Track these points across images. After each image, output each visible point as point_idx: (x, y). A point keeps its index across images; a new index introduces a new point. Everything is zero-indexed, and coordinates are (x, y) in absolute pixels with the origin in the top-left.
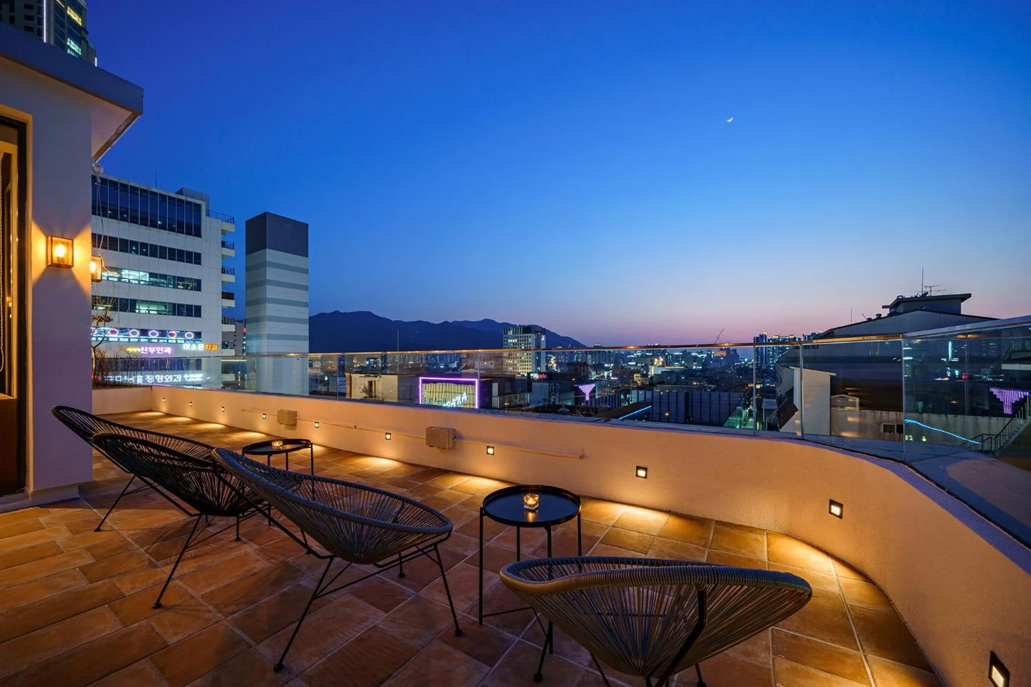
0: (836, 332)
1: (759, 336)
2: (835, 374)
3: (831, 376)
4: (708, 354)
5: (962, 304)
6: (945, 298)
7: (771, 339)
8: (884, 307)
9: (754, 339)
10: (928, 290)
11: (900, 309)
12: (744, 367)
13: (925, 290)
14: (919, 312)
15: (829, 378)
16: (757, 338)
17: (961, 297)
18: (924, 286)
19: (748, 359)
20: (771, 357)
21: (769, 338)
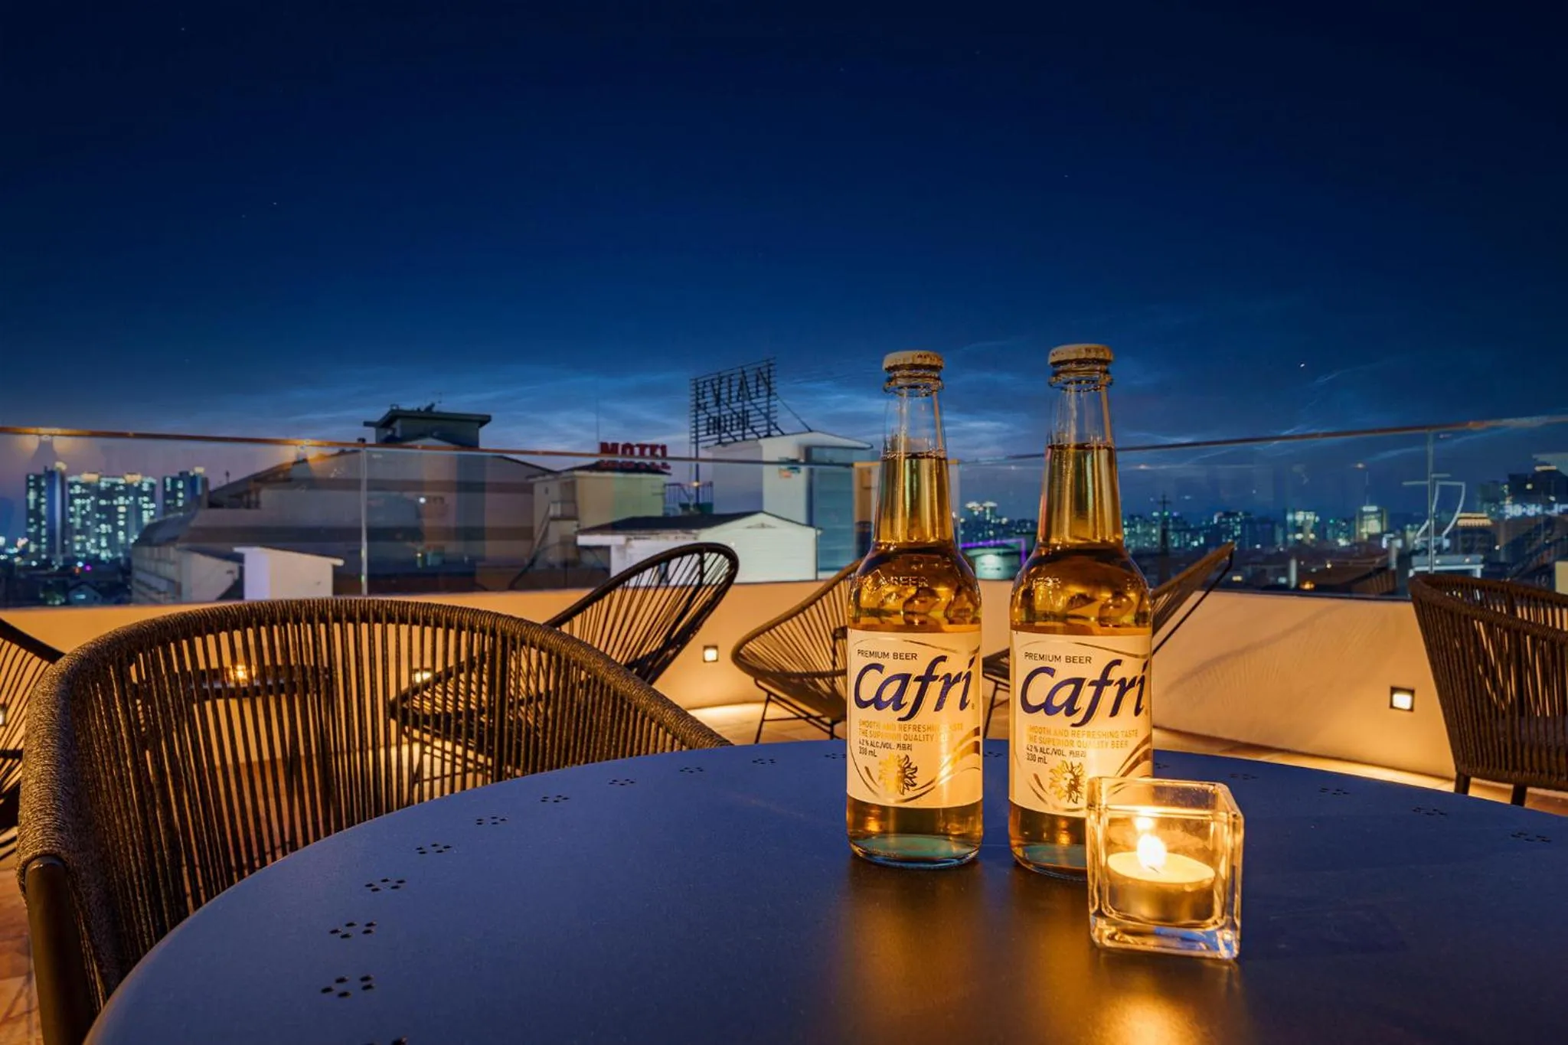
0: (295, 472)
2: (341, 562)
3: (335, 568)
5: (482, 430)
6: (460, 417)
7: (77, 484)
8: (367, 424)
11: (398, 429)
14: (431, 441)
15: (329, 570)
16: (38, 478)
17: (478, 419)
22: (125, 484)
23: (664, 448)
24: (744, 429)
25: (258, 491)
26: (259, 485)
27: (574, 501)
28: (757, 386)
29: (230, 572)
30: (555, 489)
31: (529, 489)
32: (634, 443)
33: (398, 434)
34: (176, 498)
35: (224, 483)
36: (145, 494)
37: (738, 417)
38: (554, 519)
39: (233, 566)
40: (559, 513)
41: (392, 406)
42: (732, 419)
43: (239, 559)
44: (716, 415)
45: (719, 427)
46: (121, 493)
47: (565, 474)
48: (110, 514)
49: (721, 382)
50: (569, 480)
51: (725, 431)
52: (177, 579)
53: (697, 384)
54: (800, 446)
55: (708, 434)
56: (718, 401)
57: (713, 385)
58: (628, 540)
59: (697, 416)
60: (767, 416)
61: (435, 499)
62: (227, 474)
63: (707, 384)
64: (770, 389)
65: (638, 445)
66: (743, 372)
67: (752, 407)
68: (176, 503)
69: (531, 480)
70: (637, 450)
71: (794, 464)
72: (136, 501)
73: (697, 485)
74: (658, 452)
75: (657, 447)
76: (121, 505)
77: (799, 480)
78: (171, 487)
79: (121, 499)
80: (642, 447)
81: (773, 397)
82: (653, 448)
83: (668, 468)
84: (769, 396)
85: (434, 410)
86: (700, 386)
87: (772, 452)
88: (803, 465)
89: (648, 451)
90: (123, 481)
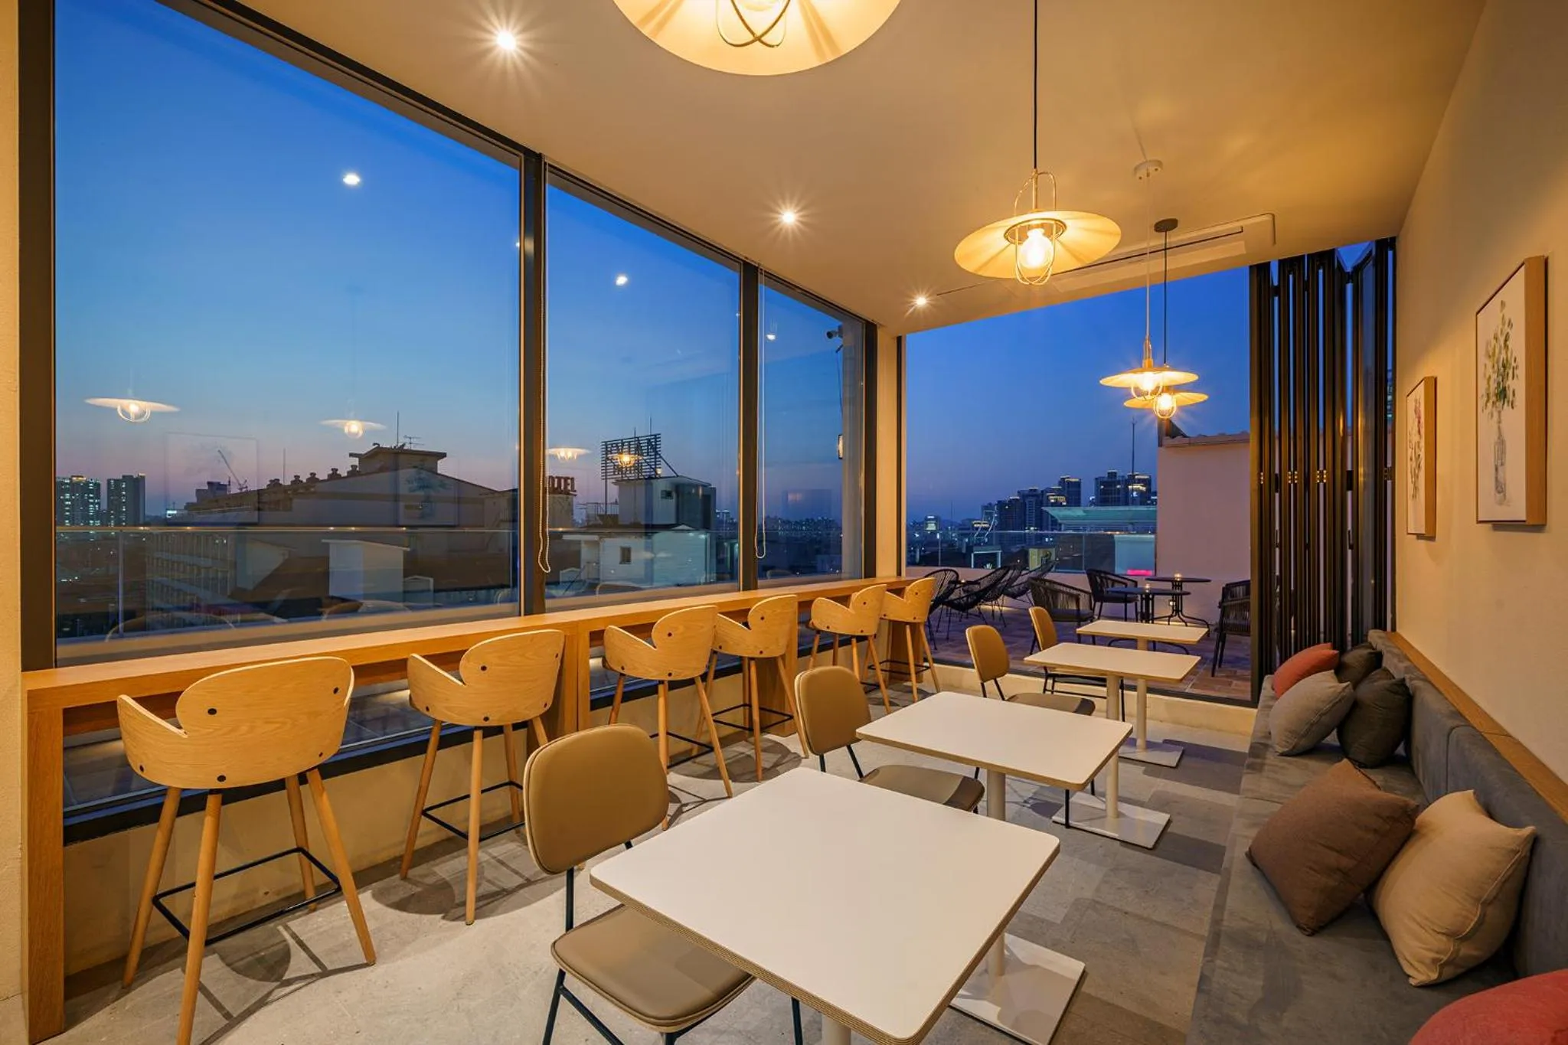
2: (408, 549)
3: (405, 552)
5: (439, 462)
6: (424, 453)
8: (356, 456)
10: (406, 441)
13: (402, 441)
15: (402, 553)
17: (438, 455)
18: (402, 435)
22: (71, 483)
23: (572, 479)
24: (637, 473)
28: (648, 449)
32: (554, 476)
34: (120, 496)
36: (91, 491)
37: (636, 466)
41: (376, 445)
42: (632, 467)
45: (621, 471)
46: (68, 491)
49: (622, 445)
51: (626, 473)
53: (606, 445)
54: (672, 483)
55: (616, 475)
57: (616, 447)
58: (601, 538)
59: (606, 463)
63: (614, 445)
64: (656, 453)
65: (557, 477)
68: (119, 499)
69: (483, 497)
70: (556, 480)
71: (668, 494)
72: (83, 497)
73: (606, 504)
74: (569, 481)
75: (568, 478)
76: (67, 500)
77: (672, 502)
78: (114, 487)
79: (68, 496)
80: (559, 479)
81: (658, 456)
82: (566, 479)
83: (575, 491)
84: (655, 455)
85: (405, 448)
86: (610, 446)
87: (660, 486)
88: (674, 495)
89: (563, 481)
90: (68, 481)
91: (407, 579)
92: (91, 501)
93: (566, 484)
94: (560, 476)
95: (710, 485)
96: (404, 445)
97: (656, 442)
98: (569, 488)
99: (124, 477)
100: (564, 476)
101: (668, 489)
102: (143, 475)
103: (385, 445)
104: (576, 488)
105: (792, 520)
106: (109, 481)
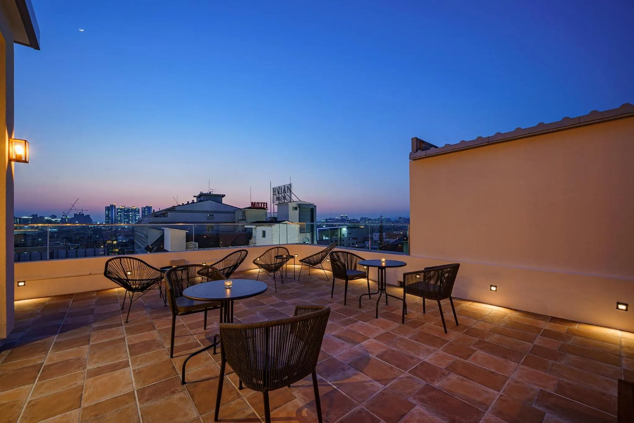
0: (177, 209)
1: (110, 206)
2: (188, 231)
3: (186, 232)
4: (62, 218)
5: (223, 198)
6: (217, 195)
7: (119, 209)
8: (194, 196)
9: (106, 208)
10: (211, 191)
11: (202, 198)
12: (98, 228)
13: (210, 190)
14: (210, 201)
15: (185, 233)
16: (108, 207)
17: (222, 196)
18: (210, 188)
19: (100, 221)
20: (119, 221)
21: (117, 208)
22: (132, 209)
23: (266, 203)
24: (284, 200)
25: (167, 213)
26: (167, 212)
27: (245, 216)
28: (288, 190)
29: (161, 233)
30: (240, 213)
31: (234, 213)
32: (259, 202)
33: (202, 199)
34: (145, 213)
35: (159, 210)
36: (137, 212)
37: (283, 197)
38: (240, 220)
39: (161, 232)
40: (241, 219)
41: (201, 192)
42: (282, 198)
43: (163, 230)
44: (278, 196)
45: (279, 199)
46: (131, 212)
47: (243, 209)
48: (128, 217)
49: (279, 189)
50: (244, 211)
51: (280, 200)
52: (147, 234)
54: (297, 204)
55: (276, 201)
56: (279, 193)
57: (278, 190)
58: (256, 227)
59: (274, 197)
60: (290, 197)
61: (211, 215)
62: (159, 209)
64: (291, 191)
65: (260, 203)
66: (285, 187)
67: (287, 195)
68: (145, 214)
69: (235, 211)
70: (260, 204)
71: (296, 208)
72: (135, 213)
73: (274, 213)
74: (265, 204)
75: (265, 203)
76: (131, 215)
77: (297, 212)
78: (144, 210)
79: (131, 213)
80: (261, 203)
81: (291, 193)
82: (264, 203)
83: (268, 208)
84: (290, 192)
85: (211, 193)
86: (275, 190)
87: (291, 205)
88: (298, 209)
89: (263, 204)
90: (131, 208)
91: (187, 243)
92: (137, 215)
93: (264, 205)
94: (262, 202)
95: (314, 204)
96: (211, 192)
97: (290, 187)
98: (265, 207)
99: (146, 206)
100: (263, 202)
101: (296, 206)
102: (151, 206)
103: (204, 192)
104: (268, 207)
105: (372, 218)
106: (142, 208)
